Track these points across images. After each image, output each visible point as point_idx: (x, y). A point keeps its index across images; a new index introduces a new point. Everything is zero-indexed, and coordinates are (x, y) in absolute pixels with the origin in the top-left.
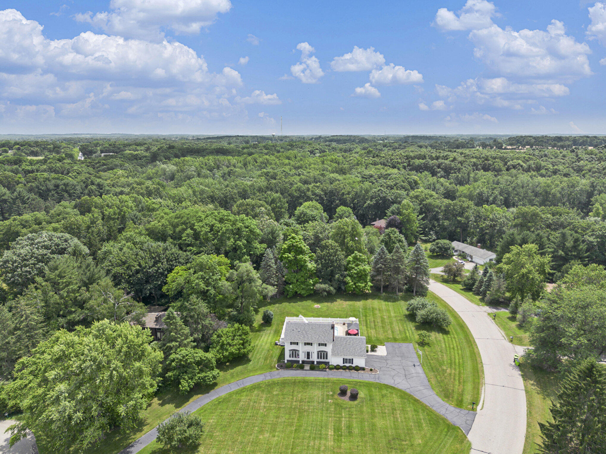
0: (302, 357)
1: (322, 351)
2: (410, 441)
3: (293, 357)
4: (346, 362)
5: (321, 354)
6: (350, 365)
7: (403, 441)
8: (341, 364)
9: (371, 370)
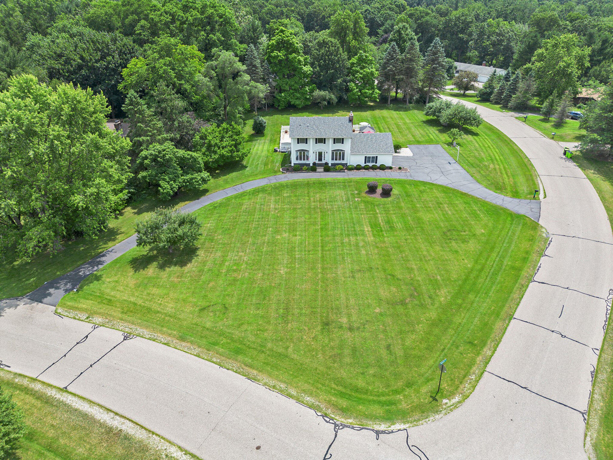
0: (312, 159)
1: (338, 150)
2: (470, 231)
3: (301, 159)
4: (369, 162)
5: (336, 153)
6: (374, 164)
7: (462, 232)
8: (363, 164)
9: (400, 168)
